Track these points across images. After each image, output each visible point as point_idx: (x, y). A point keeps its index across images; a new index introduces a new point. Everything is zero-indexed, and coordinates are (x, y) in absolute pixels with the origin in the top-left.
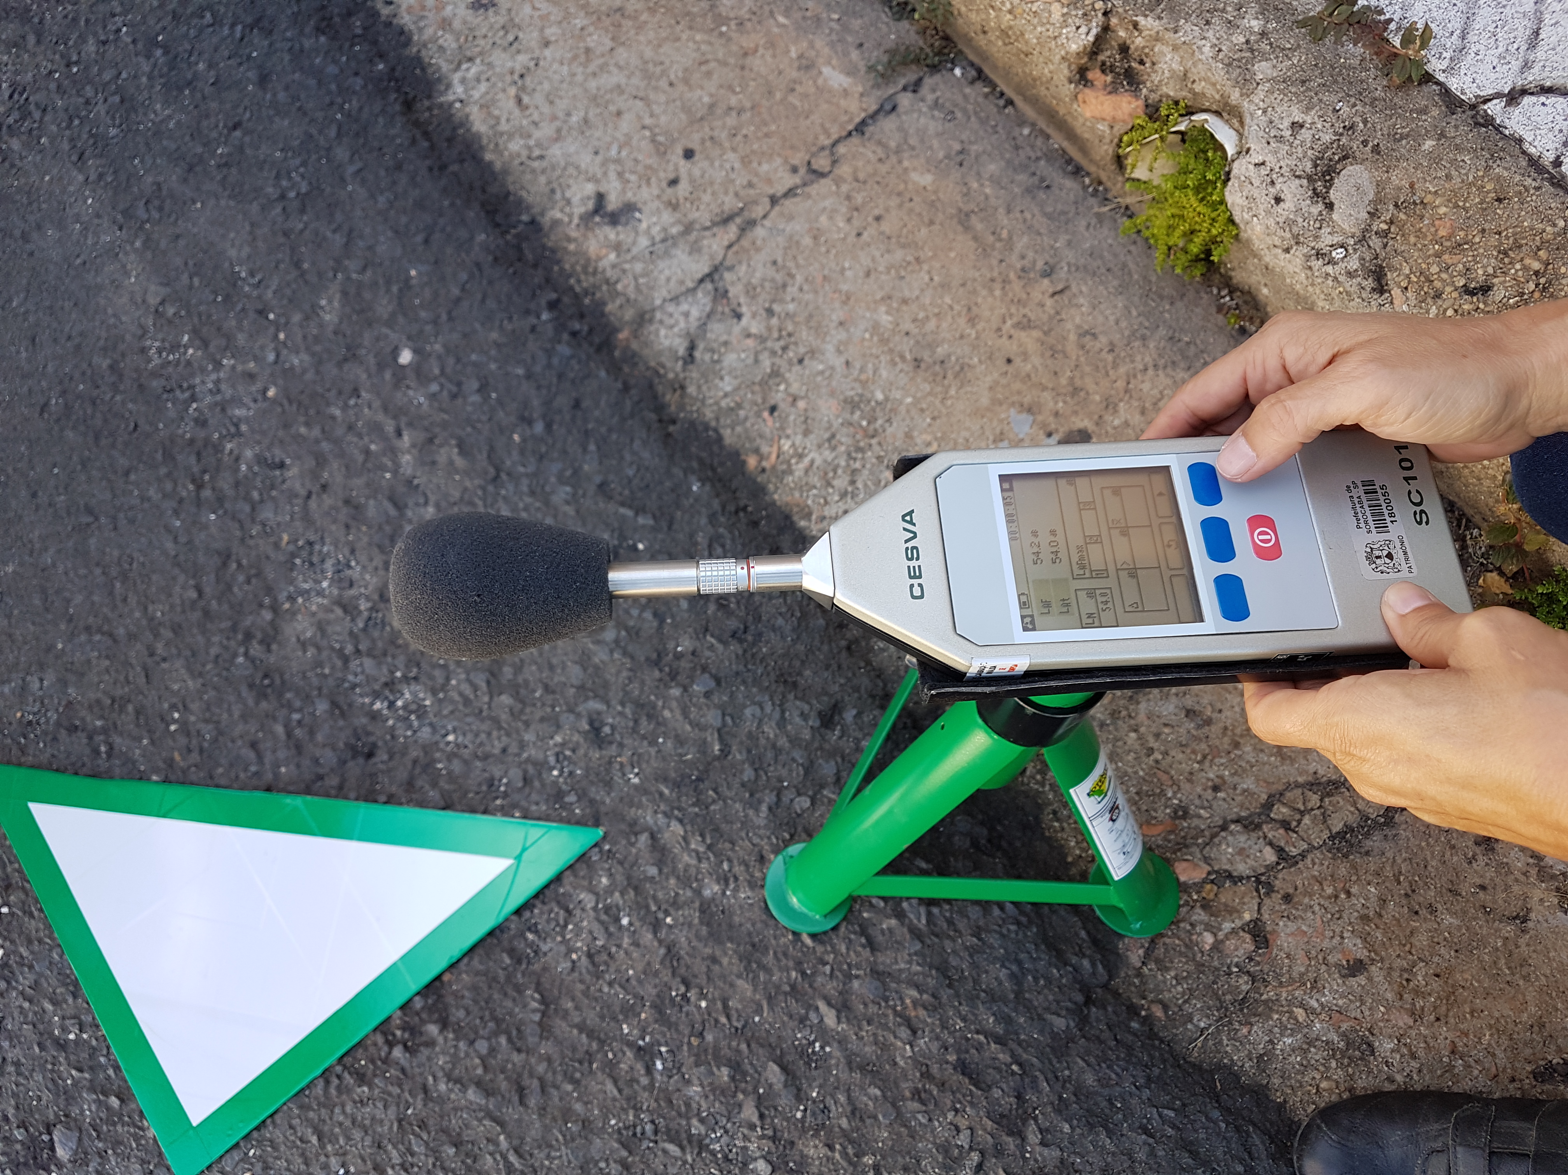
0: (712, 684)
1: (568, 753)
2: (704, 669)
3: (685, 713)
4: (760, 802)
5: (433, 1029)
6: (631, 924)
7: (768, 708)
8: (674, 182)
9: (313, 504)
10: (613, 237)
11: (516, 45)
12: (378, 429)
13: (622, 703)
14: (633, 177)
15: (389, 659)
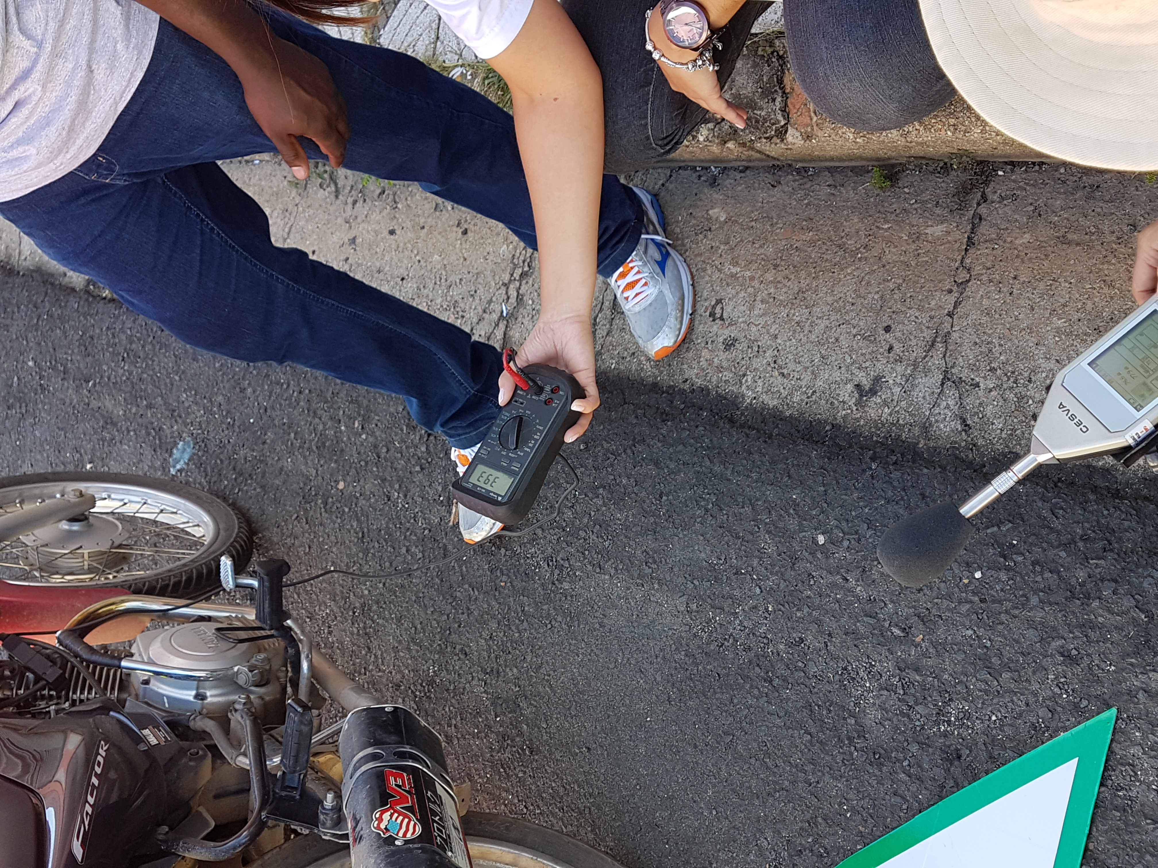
0: (1113, 584)
1: (1062, 680)
2: (1102, 580)
3: (1110, 611)
8: (891, 349)
9: (831, 648)
10: (879, 401)
11: (761, 350)
12: (834, 585)
13: (1071, 632)
14: (867, 364)
15: (929, 699)
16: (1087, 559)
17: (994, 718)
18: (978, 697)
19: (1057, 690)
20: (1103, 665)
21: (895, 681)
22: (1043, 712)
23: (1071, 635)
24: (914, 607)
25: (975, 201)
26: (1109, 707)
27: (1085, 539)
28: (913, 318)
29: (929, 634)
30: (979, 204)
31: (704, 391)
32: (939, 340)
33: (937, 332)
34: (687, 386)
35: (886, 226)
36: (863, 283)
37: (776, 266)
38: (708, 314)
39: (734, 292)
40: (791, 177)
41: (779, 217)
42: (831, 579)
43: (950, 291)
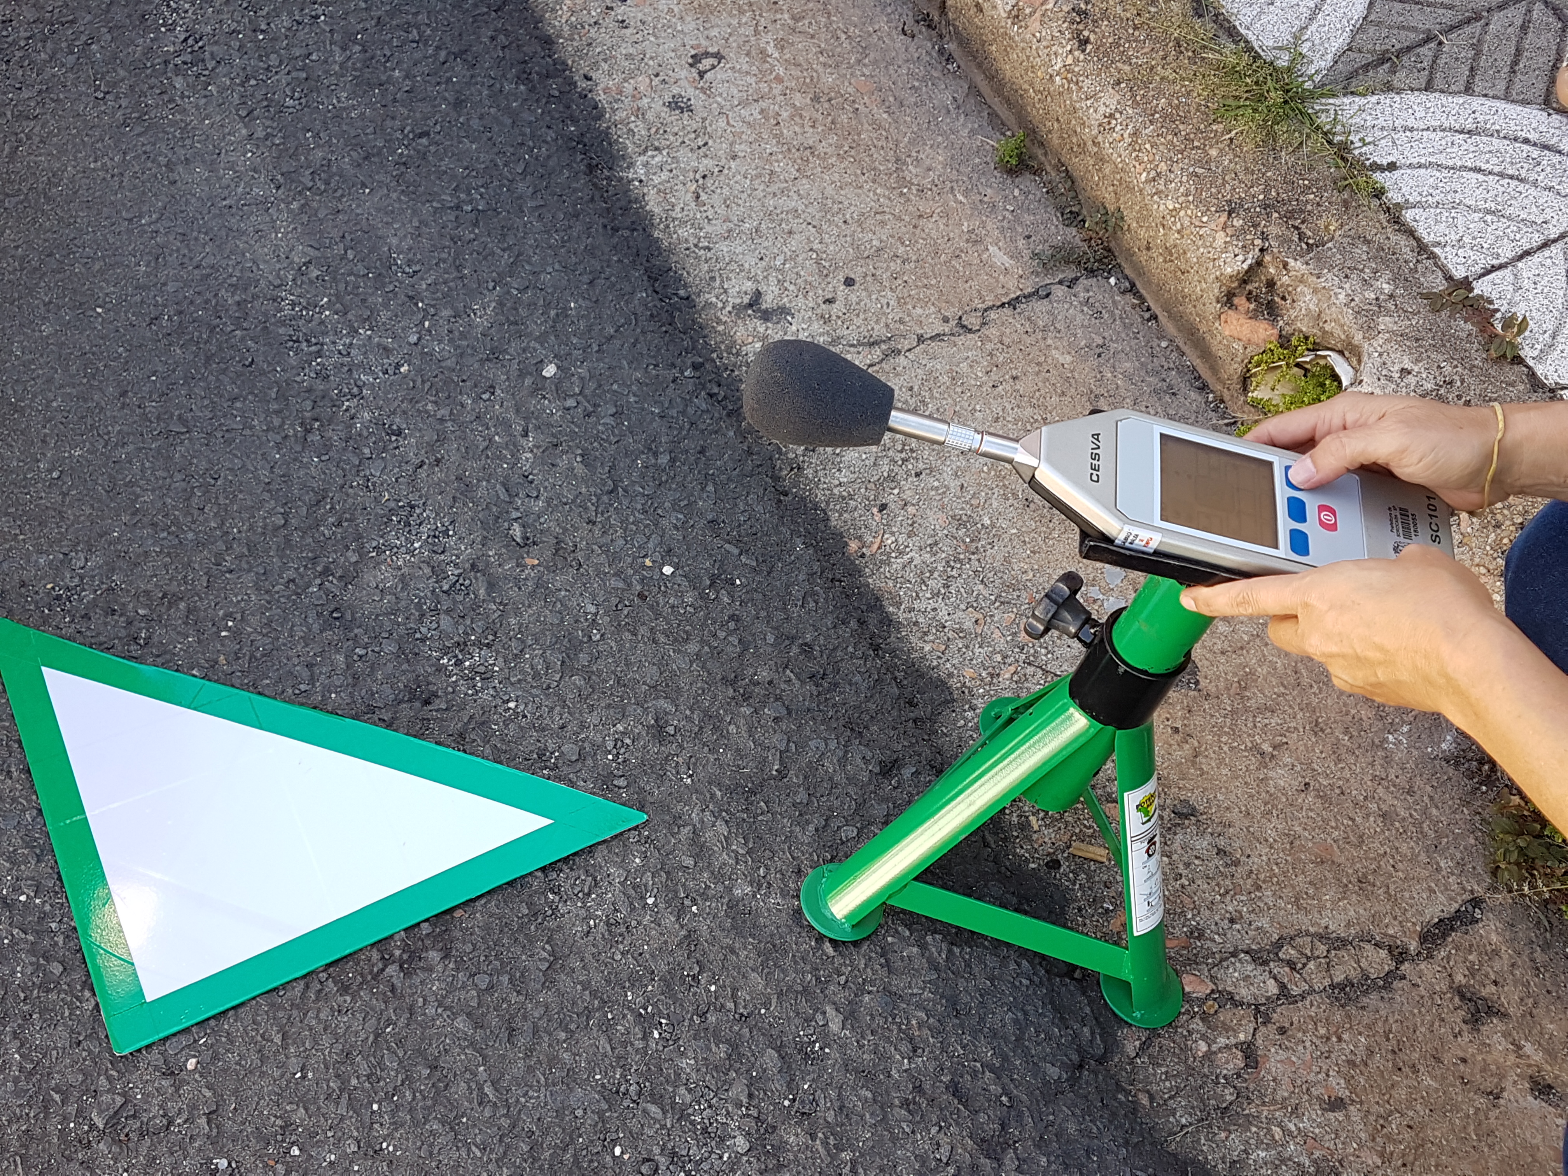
0: (784, 712)
1: (627, 741)
2: (778, 698)
3: (751, 731)
4: (808, 822)
5: (434, 955)
6: (655, 904)
7: (833, 745)
8: (829, 301)
9: (423, 473)
10: (761, 330)
11: (704, 149)
12: (506, 424)
13: (691, 709)
14: (792, 288)
15: (468, 622)
16: (786, 667)
17: (512, 705)
18: (522, 671)
19: (610, 745)
20: (683, 769)
21: (451, 571)
22: (570, 750)
23: (688, 712)
24: (565, 530)
25: (1061, 276)
26: (641, 809)
27: (807, 649)
28: (884, 301)
29: (547, 568)
30: (1060, 282)
31: (596, 111)
32: (883, 347)
33: (890, 339)
34: (583, 84)
35: (960, 197)
36: (878, 217)
37: (816, 99)
38: (693, 52)
39: (745, 67)
40: (929, 45)
41: (875, 62)
42: (511, 415)
43: (946, 320)
